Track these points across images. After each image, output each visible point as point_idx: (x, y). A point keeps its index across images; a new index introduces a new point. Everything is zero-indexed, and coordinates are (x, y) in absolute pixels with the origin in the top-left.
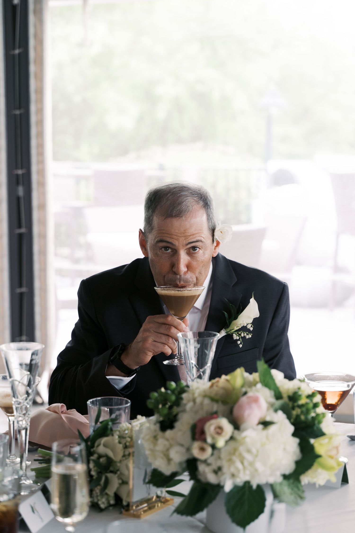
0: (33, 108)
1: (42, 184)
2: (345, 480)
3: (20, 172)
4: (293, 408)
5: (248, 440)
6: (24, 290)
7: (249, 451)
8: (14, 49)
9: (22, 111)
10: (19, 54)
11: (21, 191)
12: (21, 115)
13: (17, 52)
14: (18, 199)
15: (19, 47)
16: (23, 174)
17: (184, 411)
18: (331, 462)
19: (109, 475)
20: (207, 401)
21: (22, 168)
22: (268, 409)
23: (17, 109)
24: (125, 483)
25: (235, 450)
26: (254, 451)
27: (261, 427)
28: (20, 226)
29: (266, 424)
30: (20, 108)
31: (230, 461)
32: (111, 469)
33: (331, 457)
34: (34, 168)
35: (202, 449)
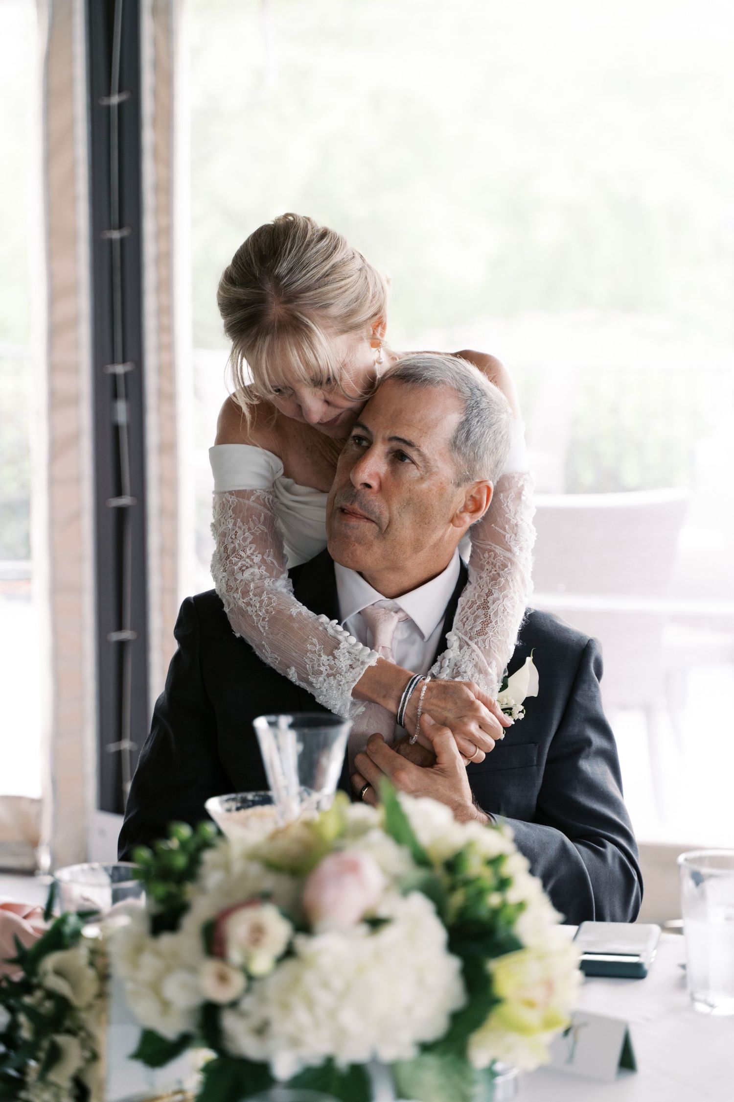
0: (149, 225)
1: (169, 397)
2: (627, 1062)
3: (120, 369)
4: (453, 888)
5: (326, 961)
6: (127, 635)
7: (325, 985)
8: (109, 94)
9: (126, 232)
10: (120, 105)
11: (122, 412)
12: (122, 240)
13: (115, 100)
14: (116, 429)
15: (120, 91)
16: (126, 375)
17: (203, 891)
18: (531, 1017)
19: (62, 1039)
20: (255, 869)
21: (124, 361)
22: (386, 889)
23: (114, 229)
24: (94, 1057)
25: (296, 981)
26: (337, 983)
27: (364, 929)
28: (119, 492)
29: (375, 923)
30: (120, 226)
31: (286, 1007)
32: (68, 1023)
33: (530, 1004)
34: (151, 360)
35: (223, 979)
